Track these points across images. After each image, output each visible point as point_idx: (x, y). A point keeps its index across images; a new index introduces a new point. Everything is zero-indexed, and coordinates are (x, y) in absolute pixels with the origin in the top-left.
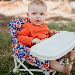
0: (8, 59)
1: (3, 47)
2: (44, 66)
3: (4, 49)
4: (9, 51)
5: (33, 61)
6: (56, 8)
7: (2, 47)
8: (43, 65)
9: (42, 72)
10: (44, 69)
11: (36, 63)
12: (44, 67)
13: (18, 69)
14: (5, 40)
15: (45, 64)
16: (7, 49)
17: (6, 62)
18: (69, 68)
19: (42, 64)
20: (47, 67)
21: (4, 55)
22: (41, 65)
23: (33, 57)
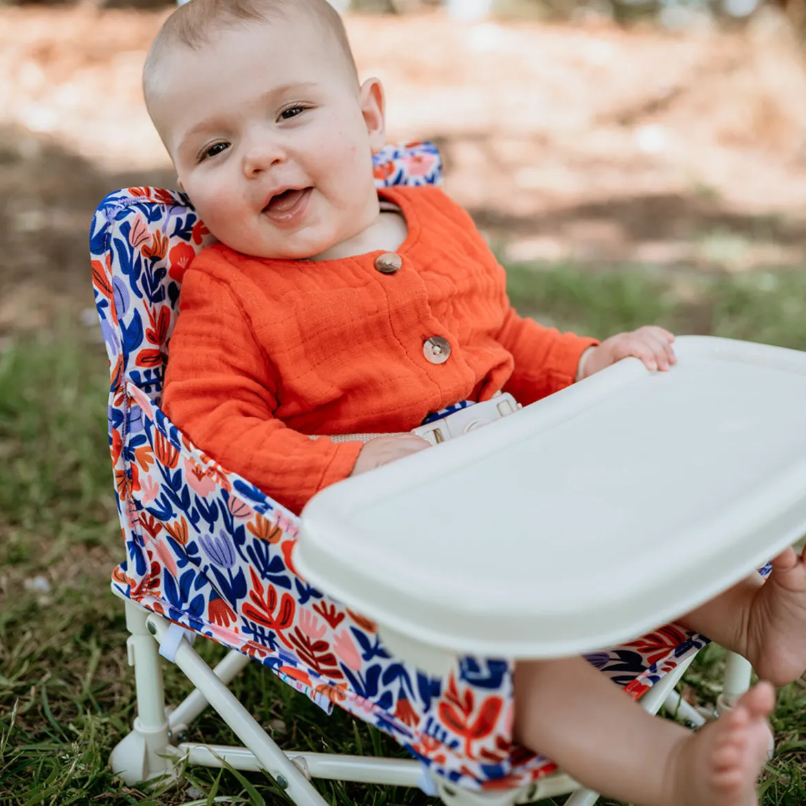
0: (77, 631)
1: (35, 493)
2: (458, 726)
3: (48, 513)
4: (90, 544)
5: (330, 660)
6: (654, 107)
7: (24, 487)
8: (444, 707)
9: (429, 790)
10: (453, 763)
11: (367, 688)
12: (452, 736)
13: (176, 741)
14: (62, 421)
15: (469, 698)
16: (74, 517)
17: (53, 657)
18: (729, 754)
19: (435, 703)
20: (489, 743)
21: (40, 583)
22: (417, 705)
23: (334, 619)
